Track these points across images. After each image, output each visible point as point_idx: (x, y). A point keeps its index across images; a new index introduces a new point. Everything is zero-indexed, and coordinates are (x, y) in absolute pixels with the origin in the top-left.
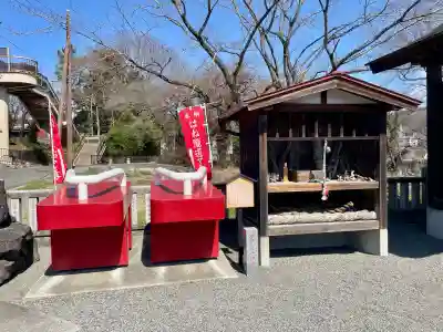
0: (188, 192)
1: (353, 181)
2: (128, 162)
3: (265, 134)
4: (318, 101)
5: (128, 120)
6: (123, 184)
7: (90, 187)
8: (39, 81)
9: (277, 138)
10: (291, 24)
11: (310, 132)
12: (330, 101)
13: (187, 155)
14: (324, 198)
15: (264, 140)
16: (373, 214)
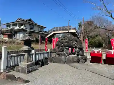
2: (95, 48)
5: (94, 38)
6: (101, 52)
7: (97, 51)
8: (77, 31)
13: (112, 47)
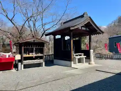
0: (7, 57)
1: (40, 55)
4: (33, 41)
9: (26, 47)
10: (35, 21)
11: (32, 46)
12: (35, 41)
14: (34, 58)
15: (23, 48)
16: (42, 60)
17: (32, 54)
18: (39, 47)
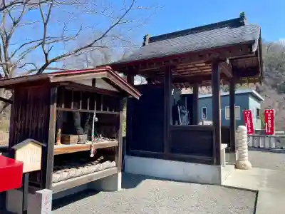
3: (55, 104)
4: (90, 84)
9: (63, 108)
10: (15, 23)
12: (98, 85)
14: (92, 155)
16: (114, 163)
17: (79, 140)
18: (108, 112)
